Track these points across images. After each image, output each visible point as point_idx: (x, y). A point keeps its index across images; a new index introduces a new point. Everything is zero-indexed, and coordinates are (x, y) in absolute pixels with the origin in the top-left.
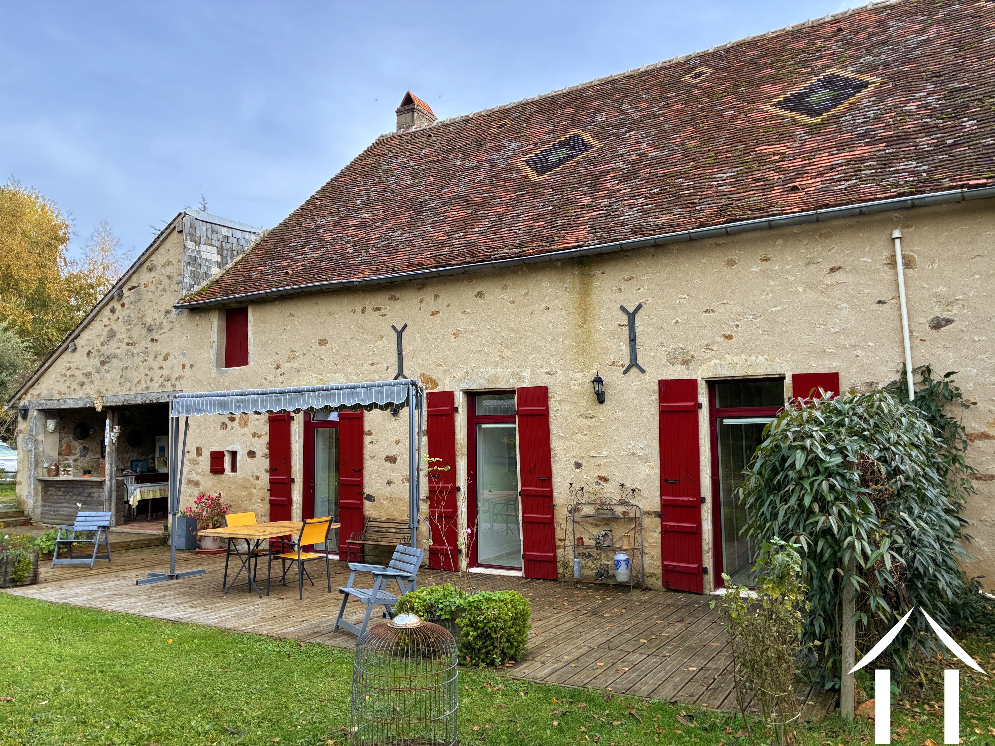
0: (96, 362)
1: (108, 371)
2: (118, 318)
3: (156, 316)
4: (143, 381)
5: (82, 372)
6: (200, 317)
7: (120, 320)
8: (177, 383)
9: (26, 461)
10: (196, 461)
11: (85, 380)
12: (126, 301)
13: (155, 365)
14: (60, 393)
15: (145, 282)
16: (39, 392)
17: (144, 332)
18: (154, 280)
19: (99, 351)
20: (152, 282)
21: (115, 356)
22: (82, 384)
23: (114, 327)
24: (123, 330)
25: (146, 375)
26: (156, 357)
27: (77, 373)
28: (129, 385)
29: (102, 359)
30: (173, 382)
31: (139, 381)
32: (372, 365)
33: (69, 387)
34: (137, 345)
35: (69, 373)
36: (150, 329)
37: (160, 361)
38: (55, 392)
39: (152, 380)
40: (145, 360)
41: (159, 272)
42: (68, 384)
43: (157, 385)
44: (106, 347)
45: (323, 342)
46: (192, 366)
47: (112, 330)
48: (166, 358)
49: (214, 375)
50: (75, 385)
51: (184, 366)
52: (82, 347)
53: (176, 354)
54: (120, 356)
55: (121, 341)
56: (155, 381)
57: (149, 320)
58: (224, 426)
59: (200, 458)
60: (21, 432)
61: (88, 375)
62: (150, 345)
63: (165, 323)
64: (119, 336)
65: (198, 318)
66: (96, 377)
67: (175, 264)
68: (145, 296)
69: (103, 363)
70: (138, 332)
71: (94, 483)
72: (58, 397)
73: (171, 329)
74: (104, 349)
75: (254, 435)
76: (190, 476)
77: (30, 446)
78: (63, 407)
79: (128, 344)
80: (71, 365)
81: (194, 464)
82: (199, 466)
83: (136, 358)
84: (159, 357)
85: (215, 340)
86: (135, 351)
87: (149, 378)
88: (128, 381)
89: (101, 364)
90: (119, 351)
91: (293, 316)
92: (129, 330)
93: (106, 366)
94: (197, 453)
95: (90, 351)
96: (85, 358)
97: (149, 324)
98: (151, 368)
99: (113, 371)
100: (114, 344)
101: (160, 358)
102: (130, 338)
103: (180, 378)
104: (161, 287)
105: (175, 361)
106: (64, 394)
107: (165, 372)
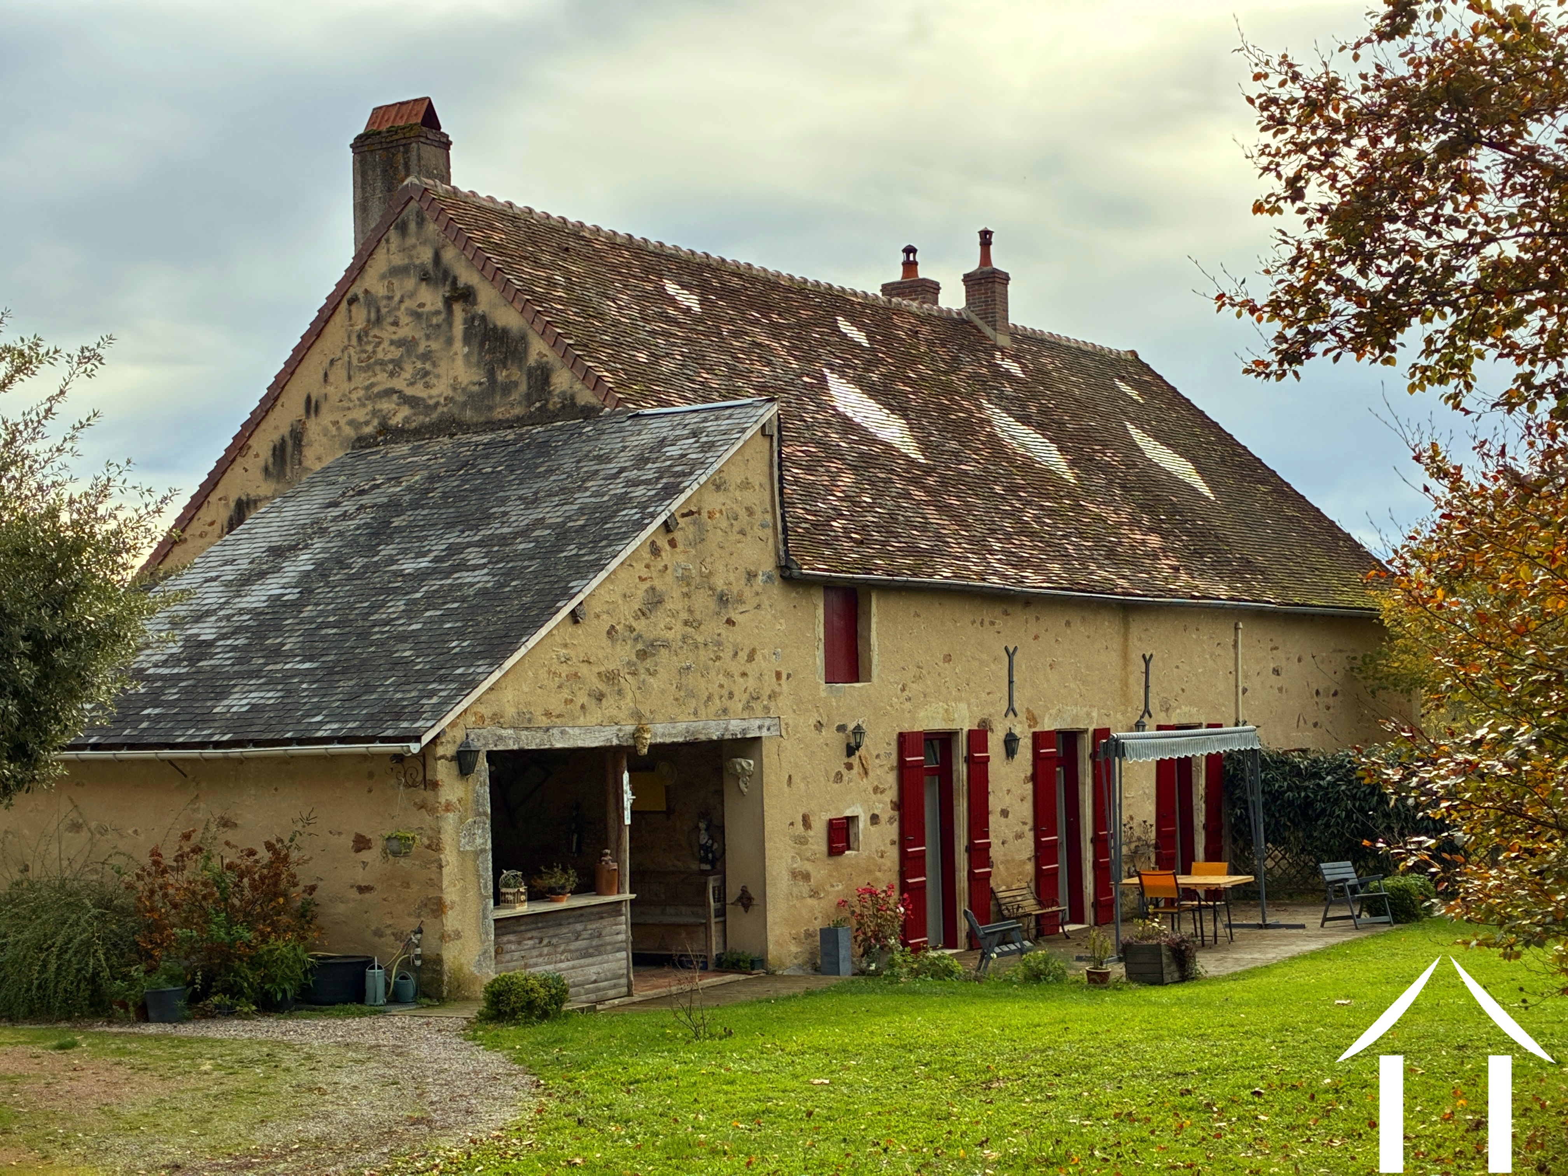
0: (625, 652)
1: (652, 673)
2: (666, 567)
3: (732, 577)
4: (716, 697)
5: (596, 669)
6: (797, 593)
7: (669, 571)
8: (772, 705)
9: (471, 877)
10: (804, 837)
11: (602, 687)
12: (678, 535)
13: (735, 668)
14: (548, 714)
15: (710, 509)
16: (495, 709)
17: (712, 604)
18: (724, 508)
19: (631, 629)
20: (721, 512)
21: (666, 645)
22: (600, 697)
23: (657, 583)
24: (676, 593)
25: (721, 686)
26: (736, 654)
27: (584, 670)
28: (693, 703)
29: (640, 646)
30: (765, 703)
31: (709, 698)
32: (989, 693)
33: (568, 702)
34: (702, 627)
35: (564, 670)
36: (723, 600)
37: (743, 662)
38: (538, 712)
39: (731, 695)
40: (718, 658)
41: (731, 495)
42: (566, 694)
43: (740, 706)
44: (643, 621)
45: (948, 658)
46: (789, 676)
47: (653, 589)
48: (751, 658)
49: (823, 694)
50: (582, 698)
51: (778, 675)
52: (598, 616)
53: (766, 651)
54: (674, 646)
55: (674, 615)
56: (736, 698)
57: (719, 584)
58: (839, 777)
59: (811, 833)
60: (448, 807)
61: (610, 677)
62: (723, 630)
63: (748, 593)
64: (669, 605)
65: (794, 594)
66: (629, 683)
67: (757, 487)
68: (710, 534)
69: (643, 655)
70: (703, 602)
71: (605, 908)
72: (544, 722)
73: (758, 607)
74: (641, 625)
75: (876, 790)
76: (795, 866)
77: (479, 841)
78: (558, 745)
79: (686, 623)
80: (573, 654)
81: (801, 843)
82: (809, 846)
83: (702, 652)
84: (740, 654)
85: (822, 636)
86: (700, 639)
87: (725, 692)
88: (691, 694)
89: (637, 656)
90: (670, 635)
91: (919, 616)
92: (687, 595)
93: (649, 663)
94: (804, 825)
95: (613, 627)
96: (605, 642)
97: (719, 589)
98: (728, 674)
99: (662, 673)
100: (661, 619)
101: (743, 655)
102: (690, 611)
103: (773, 696)
104: (737, 526)
105: (765, 664)
106: (558, 716)
107: (751, 683)
